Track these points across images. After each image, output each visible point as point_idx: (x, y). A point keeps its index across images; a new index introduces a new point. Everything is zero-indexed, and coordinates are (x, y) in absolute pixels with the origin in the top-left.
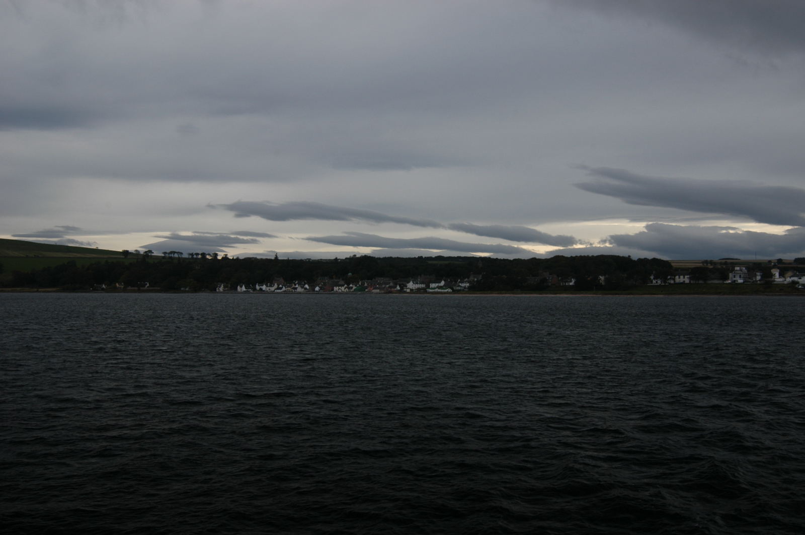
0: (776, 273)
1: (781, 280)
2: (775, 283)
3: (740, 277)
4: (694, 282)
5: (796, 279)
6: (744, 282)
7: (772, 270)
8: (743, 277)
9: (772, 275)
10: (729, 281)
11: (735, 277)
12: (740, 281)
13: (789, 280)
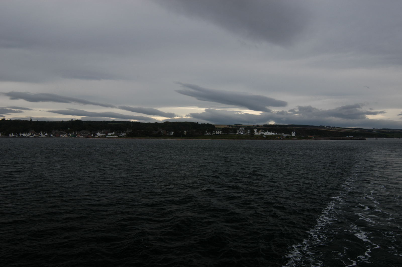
0: (255, 130)
1: (257, 133)
2: (255, 134)
3: (242, 132)
4: (223, 134)
5: (263, 133)
6: (243, 134)
7: (254, 129)
8: (243, 132)
9: (254, 131)
10: (237, 134)
11: (239, 132)
12: (242, 134)
13: (260, 133)
